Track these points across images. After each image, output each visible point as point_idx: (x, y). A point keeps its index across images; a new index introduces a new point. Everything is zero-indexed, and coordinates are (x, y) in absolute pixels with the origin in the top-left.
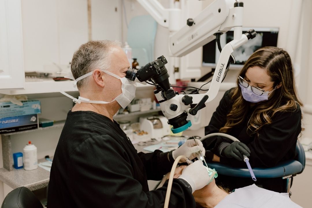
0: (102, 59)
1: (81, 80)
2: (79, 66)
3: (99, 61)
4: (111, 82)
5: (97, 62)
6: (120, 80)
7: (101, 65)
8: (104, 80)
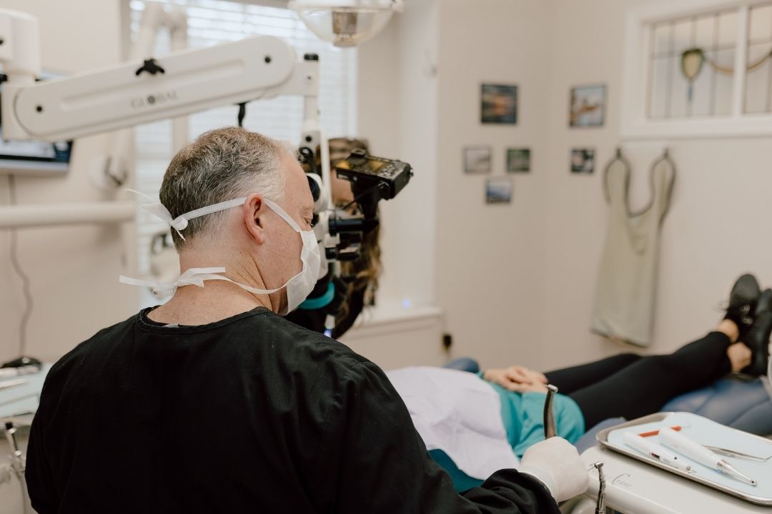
0: (268, 171)
1: (202, 218)
2: (204, 178)
3: (262, 175)
4: (281, 235)
5: (257, 176)
6: (299, 234)
7: (265, 186)
8: (264, 226)
